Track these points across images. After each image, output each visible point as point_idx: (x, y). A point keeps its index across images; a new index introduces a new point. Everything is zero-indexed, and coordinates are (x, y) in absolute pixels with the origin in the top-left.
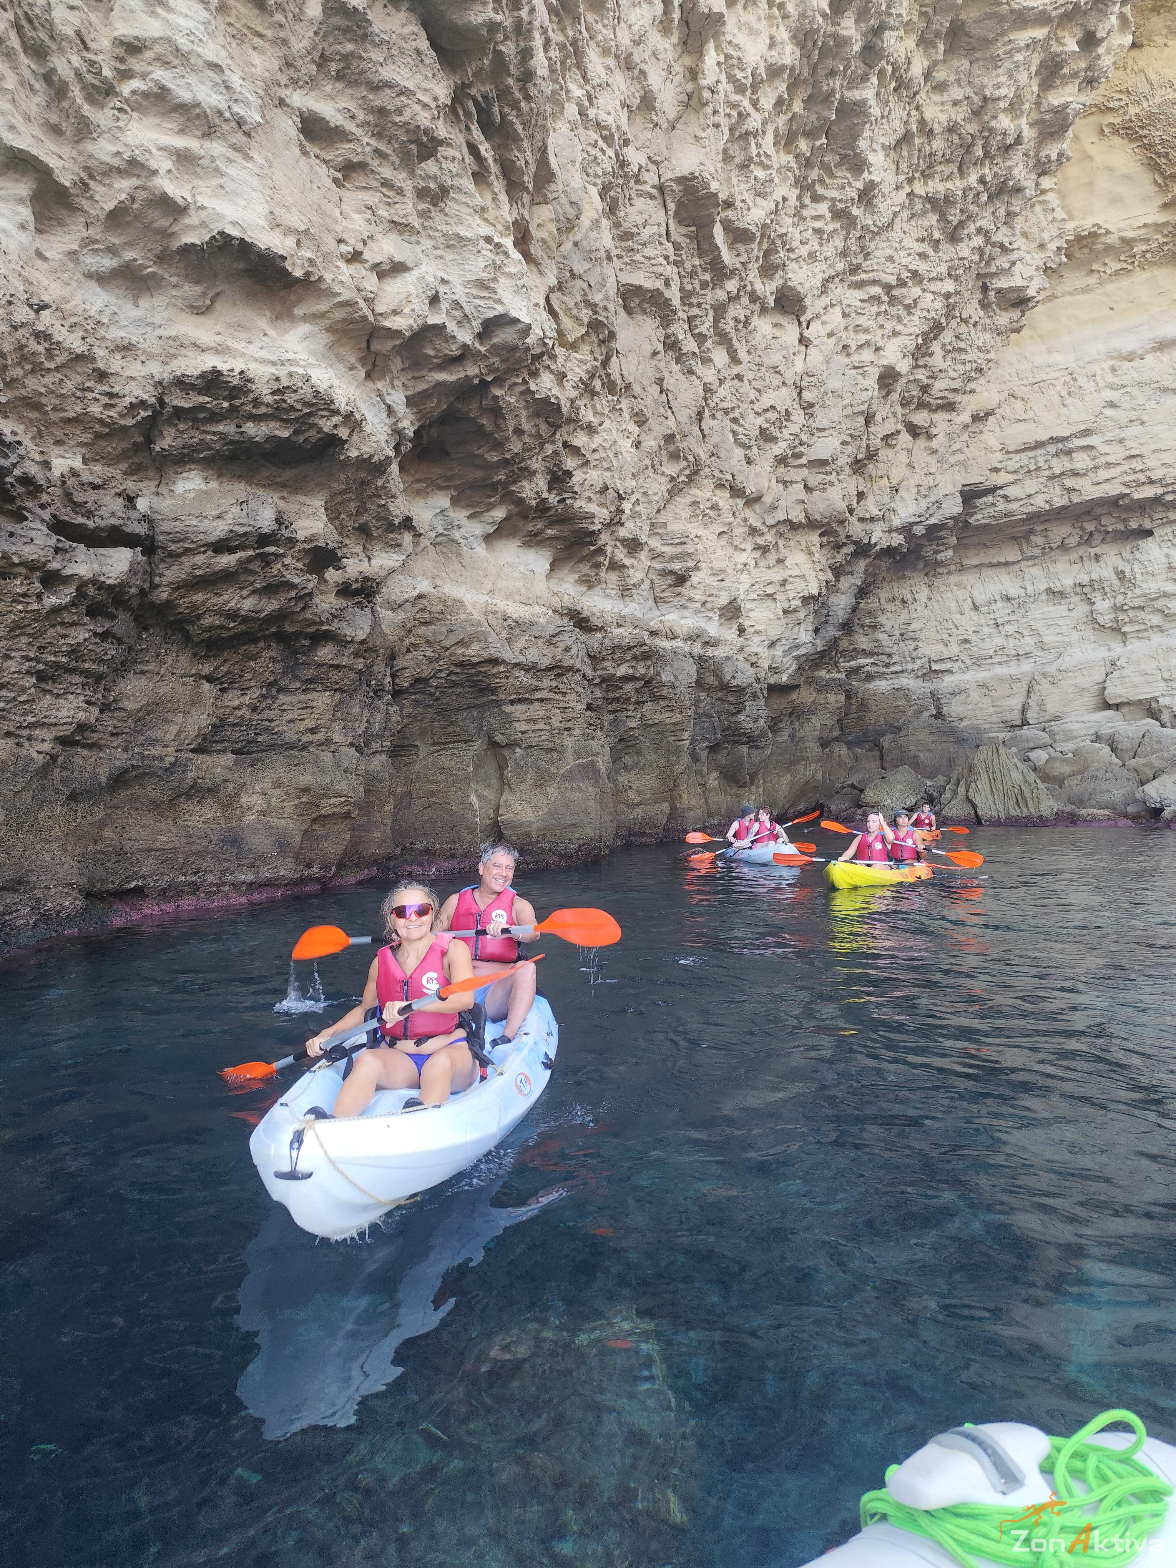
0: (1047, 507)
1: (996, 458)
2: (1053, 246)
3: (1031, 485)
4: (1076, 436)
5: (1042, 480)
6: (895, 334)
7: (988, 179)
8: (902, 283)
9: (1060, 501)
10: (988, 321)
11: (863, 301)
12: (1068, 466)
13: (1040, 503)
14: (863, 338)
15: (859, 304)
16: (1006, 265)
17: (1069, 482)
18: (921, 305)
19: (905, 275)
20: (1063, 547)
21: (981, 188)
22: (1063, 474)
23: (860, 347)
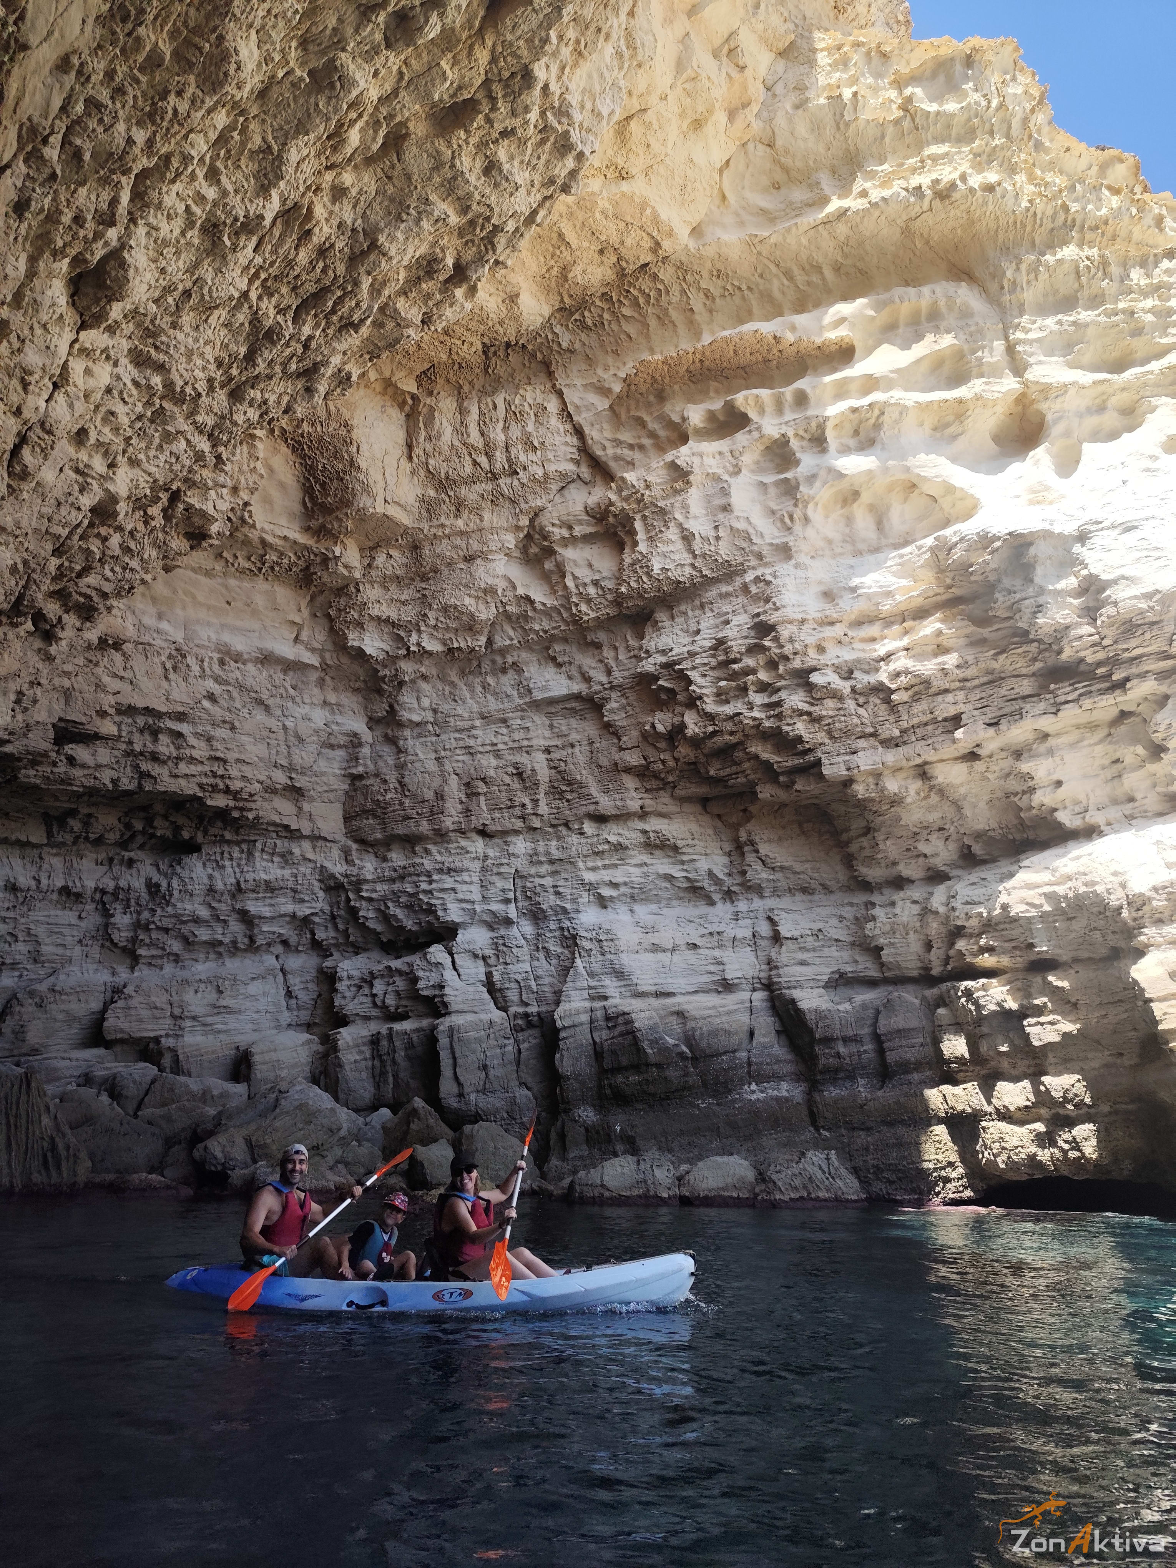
0: (110, 786)
1: (107, 701)
2: (244, 495)
3: (104, 755)
4: (169, 715)
5: (116, 753)
6: (134, 463)
7: (313, 345)
8: (179, 399)
9: (127, 784)
10: (160, 535)
11: (136, 384)
12: (150, 747)
13: (106, 777)
14: (108, 435)
15: (129, 384)
16: (210, 483)
17: (145, 766)
18: (174, 447)
19: (189, 390)
20: (99, 842)
21: (300, 351)
22: (141, 754)
23: (99, 444)
